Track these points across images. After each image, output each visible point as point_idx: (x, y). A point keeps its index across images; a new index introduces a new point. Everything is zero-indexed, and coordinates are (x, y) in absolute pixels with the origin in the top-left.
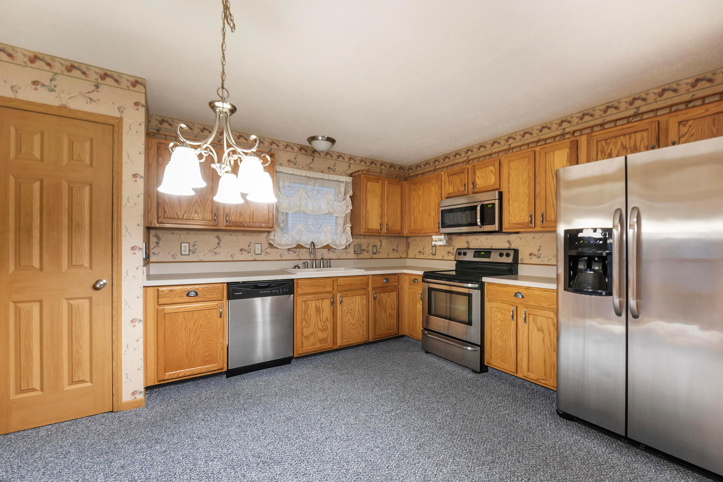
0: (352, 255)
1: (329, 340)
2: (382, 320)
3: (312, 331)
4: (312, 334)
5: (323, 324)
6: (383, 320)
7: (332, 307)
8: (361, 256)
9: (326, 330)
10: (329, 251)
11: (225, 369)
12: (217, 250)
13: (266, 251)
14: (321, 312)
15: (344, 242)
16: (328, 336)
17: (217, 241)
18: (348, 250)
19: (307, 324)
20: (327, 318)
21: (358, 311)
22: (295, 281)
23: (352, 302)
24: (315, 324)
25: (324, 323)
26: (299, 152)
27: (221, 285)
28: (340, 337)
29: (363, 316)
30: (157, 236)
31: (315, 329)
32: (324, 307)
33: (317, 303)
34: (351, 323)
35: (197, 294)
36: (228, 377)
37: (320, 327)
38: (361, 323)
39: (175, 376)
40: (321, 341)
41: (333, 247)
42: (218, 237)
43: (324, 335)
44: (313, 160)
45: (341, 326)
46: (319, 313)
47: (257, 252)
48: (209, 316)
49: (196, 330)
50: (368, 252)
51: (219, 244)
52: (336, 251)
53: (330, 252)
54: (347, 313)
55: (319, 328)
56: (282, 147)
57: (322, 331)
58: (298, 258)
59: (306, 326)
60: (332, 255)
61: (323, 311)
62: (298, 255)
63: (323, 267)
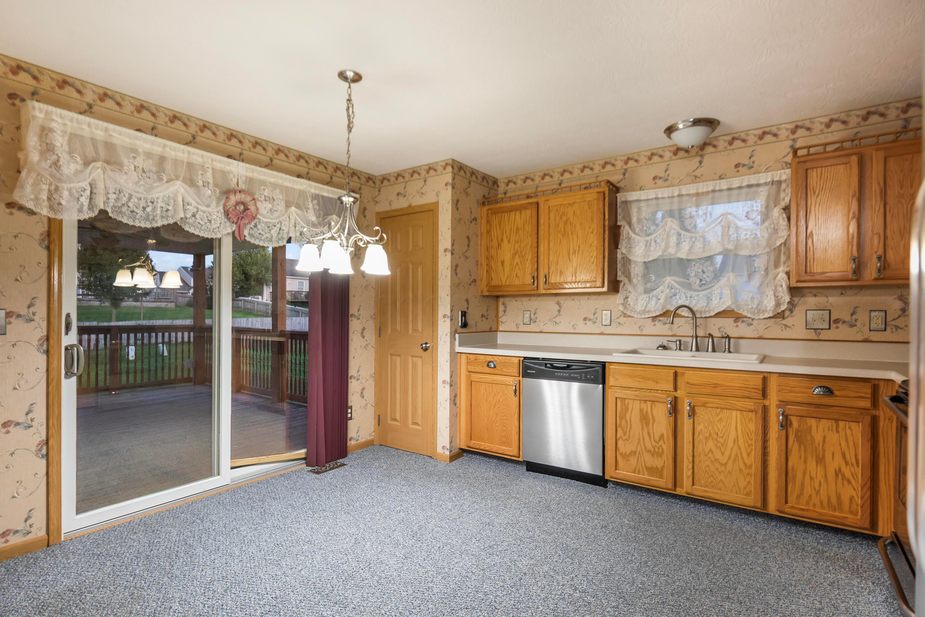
0: (800, 331)
1: (665, 473)
2: (807, 478)
3: (634, 449)
4: (633, 453)
5: (654, 443)
6: (811, 478)
7: (672, 419)
8: (824, 335)
9: (660, 455)
10: (735, 321)
11: (523, 460)
13: (619, 320)
14: (651, 421)
15: (769, 304)
16: (663, 466)
17: (557, 307)
18: (788, 321)
19: (625, 435)
20: (662, 436)
21: (736, 441)
22: (607, 364)
23: (721, 420)
24: (639, 439)
25: (658, 443)
26: (674, 158)
27: (517, 359)
28: (688, 477)
29: (749, 454)
30: (504, 304)
31: (639, 448)
32: (656, 415)
33: (644, 406)
34: (716, 460)
35: (495, 367)
36: (528, 470)
37: (649, 447)
38: (742, 466)
40: (651, 470)
41: (745, 313)
42: (558, 303)
43: (657, 463)
44: (701, 162)
45: (691, 459)
46: (647, 424)
47: (604, 323)
48: (506, 392)
49: (495, 405)
50: (852, 326)
51: (559, 311)
52: (754, 322)
53: (739, 324)
54: (707, 438)
55: (646, 448)
56: (643, 159)
57: (653, 455)
58: (671, 334)
59: (624, 438)
60: (742, 330)
61: (654, 421)
62: (671, 329)
63: (714, 350)
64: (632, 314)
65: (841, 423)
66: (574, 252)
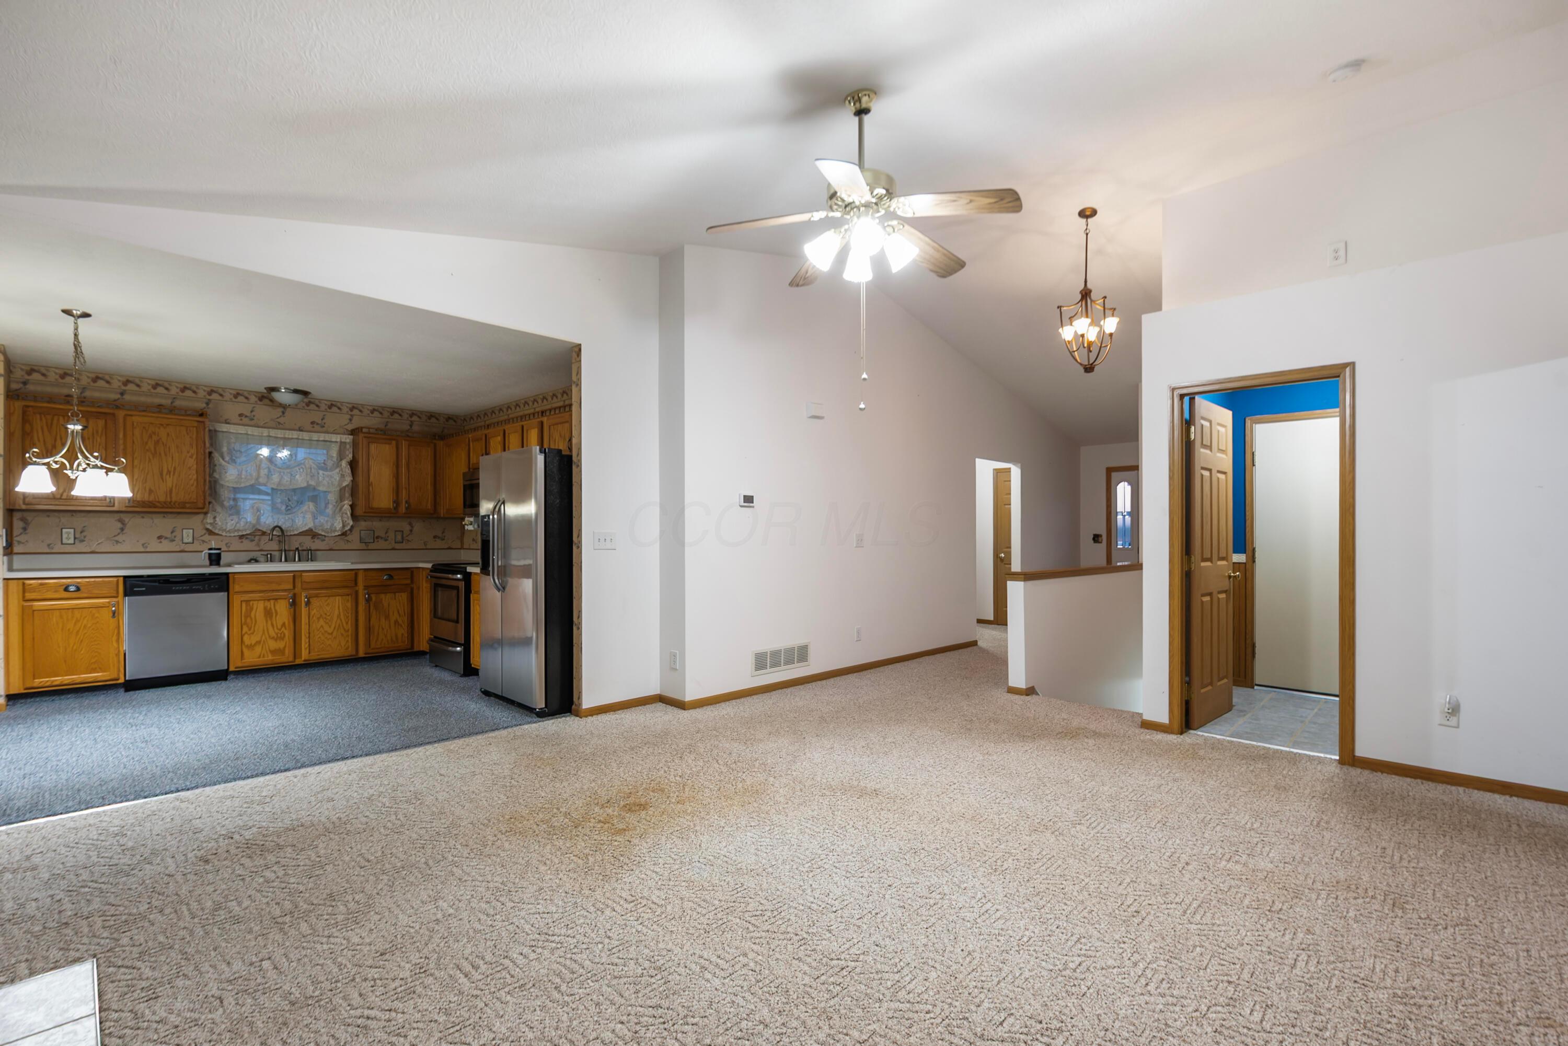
0: (357, 544)
1: (287, 651)
2: (381, 630)
3: (258, 639)
4: (258, 642)
5: (276, 631)
6: (383, 629)
7: (292, 610)
8: (371, 546)
9: (282, 638)
10: (312, 538)
11: (122, 681)
12: (119, 538)
13: (202, 538)
14: (274, 615)
15: (338, 525)
16: (285, 647)
17: (119, 525)
18: (349, 538)
19: (250, 630)
20: (284, 625)
21: (339, 616)
22: (230, 575)
23: (328, 604)
24: (264, 630)
25: (280, 630)
26: (259, 402)
27: (115, 579)
28: (306, 649)
29: (347, 623)
30: (23, 519)
31: (264, 638)
32: (278, 610)
33: (267, 604)
34: (326, 632)
35: (78, 589)
36: (127, 690)
37: (272, 633)
38: (343, 631)
39: (48, 684)
40: (273, 652)
41: (320, 532)
42: (121, 521)
43: (280, 645)
44: (283, 413)
45: (307, 635)
46: (271, 617)
47: (185, 540)
48: (97, 615)
49: (78, 632)
50: (386, 540)
51: (122, 529)
52: (326, 539)
53: (315, 540)
54: (318, 619)
55: (269, 636)
56: (228, 396)
57: (276, 640)
58: (258, 549)
59: (249, 632)
60: (317, 544)
61: (277, 613)
62: (258, 545)
63: (300, 560)
64: (220, 533)
65: (397, 594)
66: (169, 472)
